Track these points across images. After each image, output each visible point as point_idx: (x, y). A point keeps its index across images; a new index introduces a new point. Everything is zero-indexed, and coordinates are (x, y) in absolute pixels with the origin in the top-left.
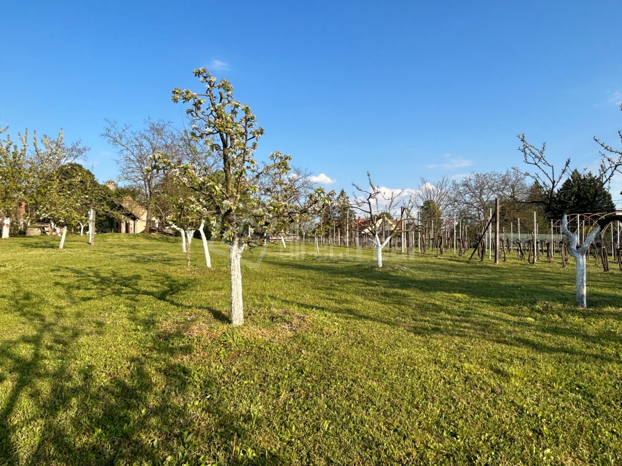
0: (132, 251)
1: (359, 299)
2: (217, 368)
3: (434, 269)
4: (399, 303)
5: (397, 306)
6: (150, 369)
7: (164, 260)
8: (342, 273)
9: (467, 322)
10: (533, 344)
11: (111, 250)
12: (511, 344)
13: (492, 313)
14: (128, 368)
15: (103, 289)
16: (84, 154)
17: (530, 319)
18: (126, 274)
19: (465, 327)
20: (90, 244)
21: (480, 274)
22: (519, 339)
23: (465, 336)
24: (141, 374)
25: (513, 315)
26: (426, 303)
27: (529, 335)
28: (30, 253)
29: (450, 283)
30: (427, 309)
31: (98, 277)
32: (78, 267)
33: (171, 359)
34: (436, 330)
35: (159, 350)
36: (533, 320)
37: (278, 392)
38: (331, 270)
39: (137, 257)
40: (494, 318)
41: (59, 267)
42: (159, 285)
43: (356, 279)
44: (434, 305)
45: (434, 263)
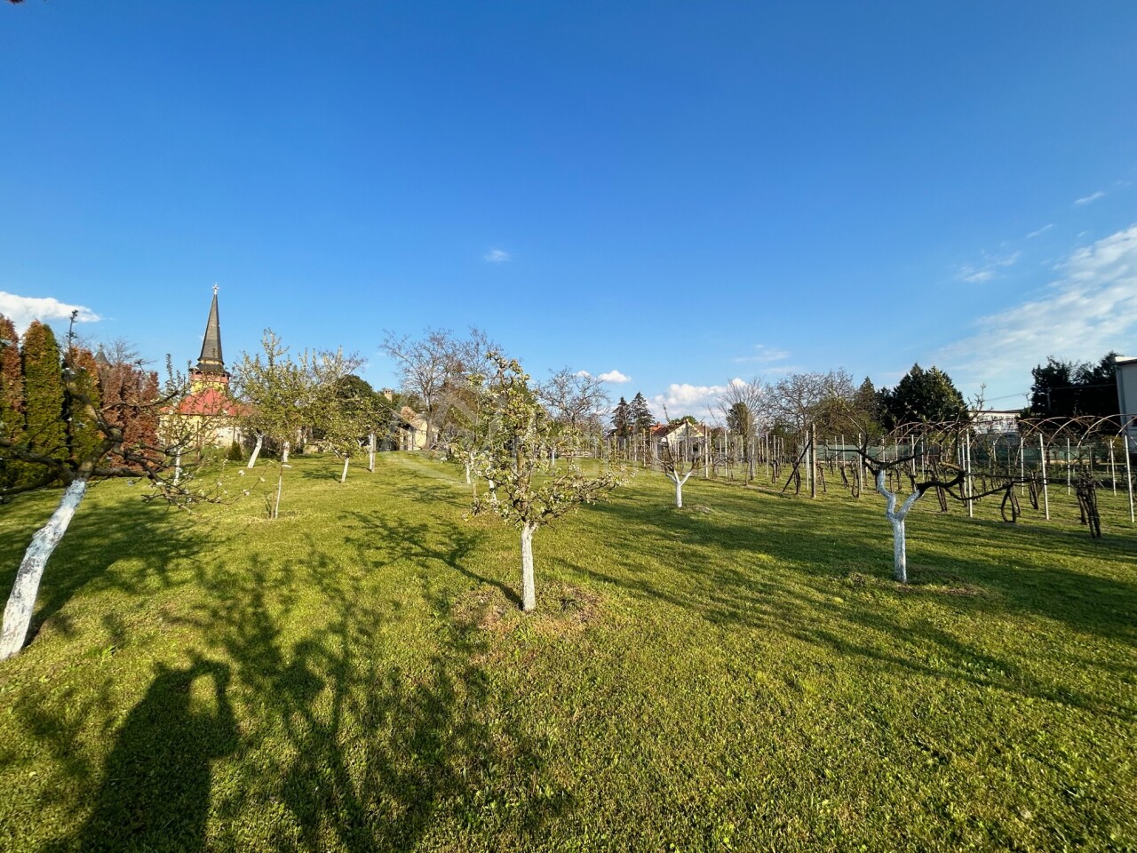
0: (413, 481)
1: (655, 563)
2: (512, 675)
3: (740, 508)
4: (697, 570)
5: (694, 575)
6: (450, 673)
7: (449, 497)
8: (637, 517)
9: (768, 603)
10: (836, 642)
11: (392, 480)
12: (812, 641)
13: (797, 589)
14: (432, 671)
15: (392, 548)
16: (361, 365)
17: (838, 599)
18: (413, 523)
19: (764, 613)
20: (370, 470)
21: (792, 515)
22: (822, 632)
23: (764, 627)
24: (443, 681)
25: (821, 591)
26: (727, 570)
27: (833, 627)
28: (314, 488)
29: (756, 533)
30: (727, 581)
31: (384, 526)
32: (364, 511)
33: (469, 659)
34: (733, 615)
35: (457, 648)
36: (842, 601)
37: (572, 709)
38: (625, 511)
39: (421, 493)
40: (798, 596)
41: (346, 512)
42: (447, 540)
43: (652, 528)
44: (735, 573)
45: (741, 498)
